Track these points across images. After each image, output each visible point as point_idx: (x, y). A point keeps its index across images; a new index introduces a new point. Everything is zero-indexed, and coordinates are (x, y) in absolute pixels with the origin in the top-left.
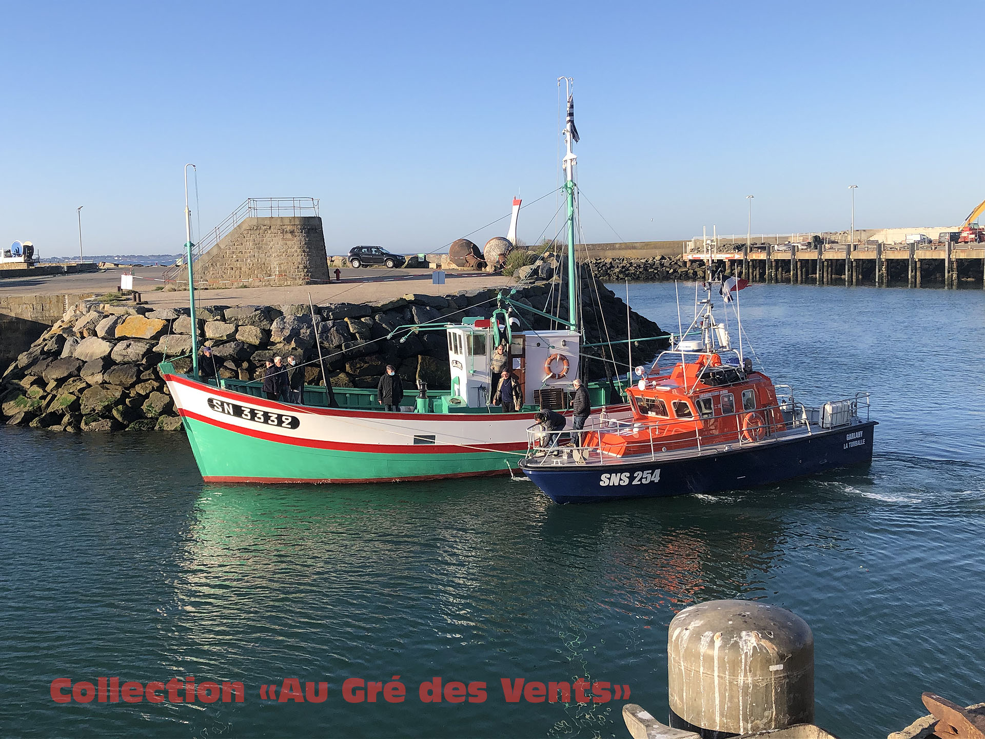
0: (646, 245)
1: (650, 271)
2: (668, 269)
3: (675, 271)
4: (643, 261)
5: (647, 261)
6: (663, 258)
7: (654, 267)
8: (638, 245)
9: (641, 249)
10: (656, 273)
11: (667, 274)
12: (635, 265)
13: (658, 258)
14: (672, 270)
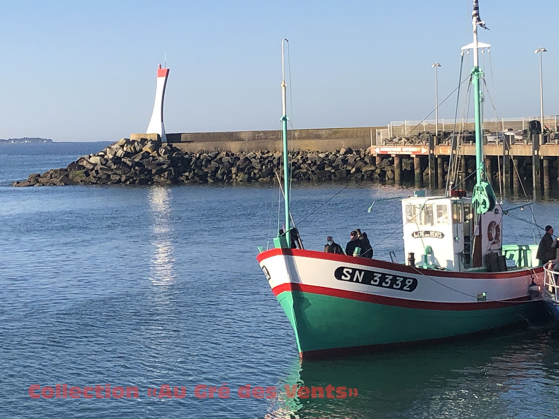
0: (334, 133)
1: (326, 169)
2: (349, 168)
3: (358, 170)
4: (322, 155)
5: (327, 156)
6: (349, 151)
7: (334, 165)
8: (323, 132)
9: (327, 138)
10: (333, 173)
11: (347, 175)
12: (309, 162)
13: (342, 151)
14: (354, 170)
